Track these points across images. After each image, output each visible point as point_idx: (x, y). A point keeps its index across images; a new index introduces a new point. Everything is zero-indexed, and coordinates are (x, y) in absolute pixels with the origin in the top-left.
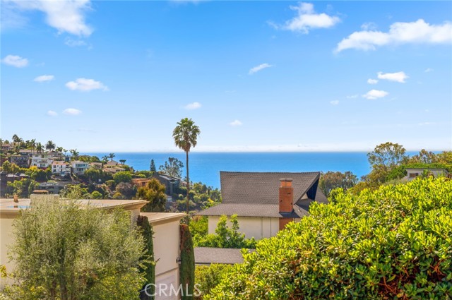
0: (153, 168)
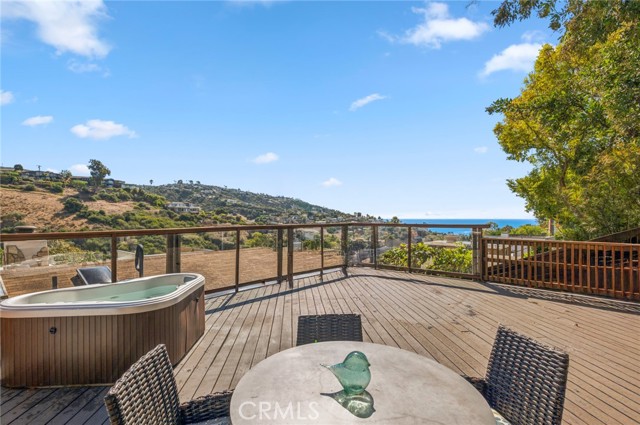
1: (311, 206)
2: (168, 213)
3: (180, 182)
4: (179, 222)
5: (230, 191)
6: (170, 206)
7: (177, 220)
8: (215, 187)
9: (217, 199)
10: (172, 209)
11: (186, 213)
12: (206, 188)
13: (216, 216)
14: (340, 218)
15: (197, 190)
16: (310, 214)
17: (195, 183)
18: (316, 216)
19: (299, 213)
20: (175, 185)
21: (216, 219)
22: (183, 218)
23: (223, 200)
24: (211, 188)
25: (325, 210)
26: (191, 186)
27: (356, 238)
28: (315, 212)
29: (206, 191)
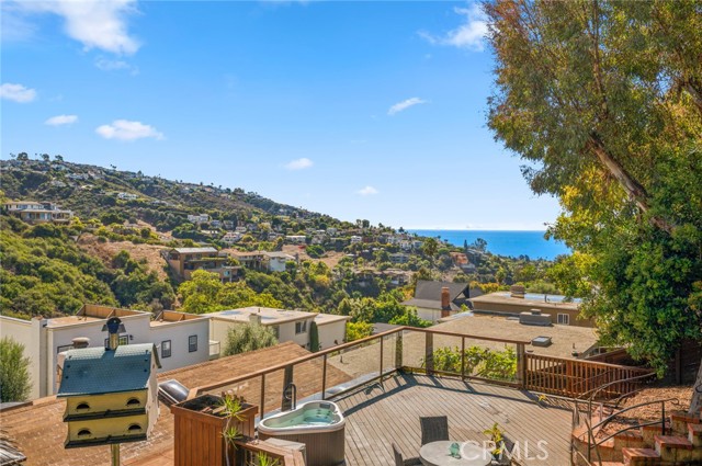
0: (466, 245)
1: (278, 207)
2: (11, 222)
3: (23, 156)
4: (32, 240)
5: (123, 175)
6: (14, 208)
7: (27, 236)
8: (93, 168)
9: (97, 190)
10: (18, 215)
11: (44, 222)
12: (73, 168)
13: (102, 227)
14: (331, 229)
15: (58, 175)
16: (276, 222)
17: (52, 159)
18: (286, 226)
19: (255, 219)
20: (13, 164)
21: (102, 233)
22: (41, 232)
23: (109, 193)
24: (84, 169)
25: (303, 214)
26: (44, 164)
27: (362, 268)
28: (286, 218)
29: (76, 176)
